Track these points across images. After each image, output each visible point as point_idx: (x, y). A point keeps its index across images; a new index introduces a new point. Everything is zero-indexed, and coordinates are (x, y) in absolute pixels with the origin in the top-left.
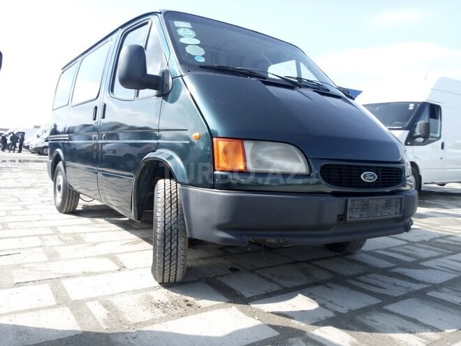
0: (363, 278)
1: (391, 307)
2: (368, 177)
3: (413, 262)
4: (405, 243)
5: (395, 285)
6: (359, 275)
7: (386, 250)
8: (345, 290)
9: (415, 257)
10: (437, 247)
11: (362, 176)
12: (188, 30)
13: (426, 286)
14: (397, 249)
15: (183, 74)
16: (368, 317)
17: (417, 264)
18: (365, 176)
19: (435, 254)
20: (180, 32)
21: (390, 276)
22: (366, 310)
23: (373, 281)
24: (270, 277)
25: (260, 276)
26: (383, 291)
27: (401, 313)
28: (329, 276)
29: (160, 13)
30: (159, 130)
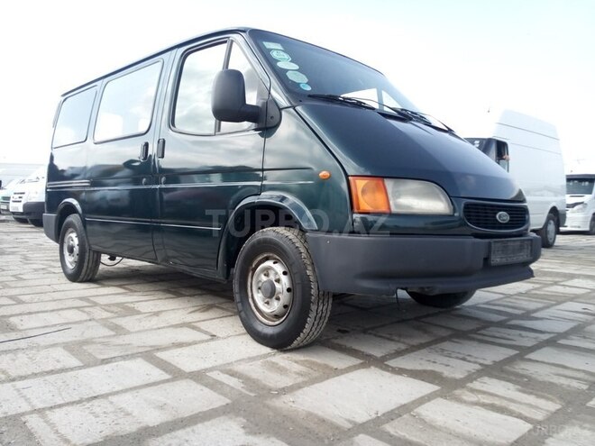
0: (483, 332)
1: (532, 356)
2: (503, 216)
3: (523, 314)
4: (502, 296)
5: (520, 335)
6: (478, 329)
7: (487, 303)
8: (475, 344)
9: (523, 309)
10: (537, 298)
11: (497, 216)
12: (282, 53)
13: (552, 335)
14: (497, 302)
15: (294, 104)
16: (517, 367)
17: (528, 315)
18: (500, 217)
19: (540, 305)
20: (274, 54)
21: (510, 328)
22: (510, 360)
23: (497, 335)
24: (388, 336)
25: (375, 335)
26: (514, 343)
27: (546, 361)
28: (449, 333)
29: (244, 31)
30: (263, 170)
